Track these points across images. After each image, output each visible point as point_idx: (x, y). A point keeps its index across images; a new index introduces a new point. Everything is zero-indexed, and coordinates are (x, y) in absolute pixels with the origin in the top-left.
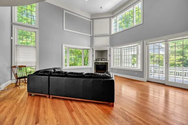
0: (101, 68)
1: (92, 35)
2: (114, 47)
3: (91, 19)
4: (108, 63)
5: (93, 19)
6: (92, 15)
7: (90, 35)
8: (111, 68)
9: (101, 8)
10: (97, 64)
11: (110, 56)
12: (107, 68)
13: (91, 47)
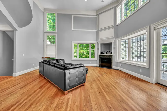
0: (105, 60)
1: (97, 30)
2: (119, 39)
3: (96, 15)
4: (112, 56)
5: (98, 15)
6: (97, 11)
7: (95, 30)
8: (116, 61)
9: (102, 1)
10: (102, 57)
11: (115, 48)
12: (111, 62)
13: (96, 41)
